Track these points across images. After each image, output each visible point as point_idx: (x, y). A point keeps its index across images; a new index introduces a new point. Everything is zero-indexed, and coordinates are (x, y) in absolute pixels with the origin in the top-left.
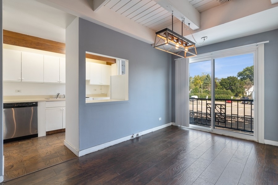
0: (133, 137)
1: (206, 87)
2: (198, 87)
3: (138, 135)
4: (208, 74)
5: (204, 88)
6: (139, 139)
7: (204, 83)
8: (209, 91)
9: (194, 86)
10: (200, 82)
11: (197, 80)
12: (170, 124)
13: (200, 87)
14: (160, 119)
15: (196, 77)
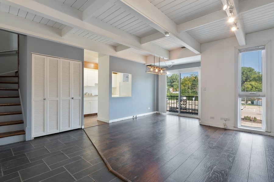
0: (133, 117)
1: (194, 88)
2: (186, 88)
3: (136, 116)
4: (196, 76)
5: (192, 89)
6: (137, 119)
7: (192, 84)
8: (197, 92)
9: (183, 87)
10: (189, 83)
11: (186, 81)
12: (156, 112)
13: (189, 88)
14: (149, 108)
15: (185, 79)
